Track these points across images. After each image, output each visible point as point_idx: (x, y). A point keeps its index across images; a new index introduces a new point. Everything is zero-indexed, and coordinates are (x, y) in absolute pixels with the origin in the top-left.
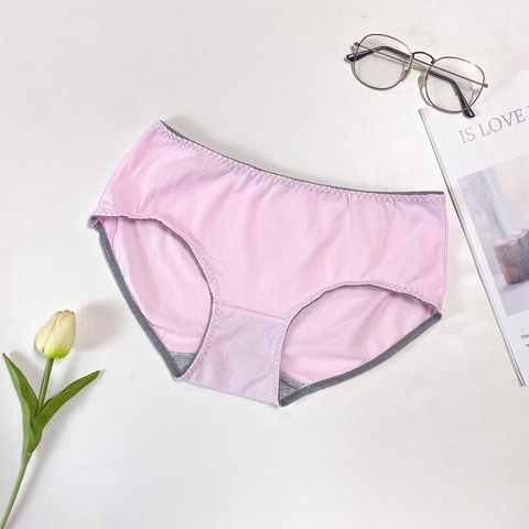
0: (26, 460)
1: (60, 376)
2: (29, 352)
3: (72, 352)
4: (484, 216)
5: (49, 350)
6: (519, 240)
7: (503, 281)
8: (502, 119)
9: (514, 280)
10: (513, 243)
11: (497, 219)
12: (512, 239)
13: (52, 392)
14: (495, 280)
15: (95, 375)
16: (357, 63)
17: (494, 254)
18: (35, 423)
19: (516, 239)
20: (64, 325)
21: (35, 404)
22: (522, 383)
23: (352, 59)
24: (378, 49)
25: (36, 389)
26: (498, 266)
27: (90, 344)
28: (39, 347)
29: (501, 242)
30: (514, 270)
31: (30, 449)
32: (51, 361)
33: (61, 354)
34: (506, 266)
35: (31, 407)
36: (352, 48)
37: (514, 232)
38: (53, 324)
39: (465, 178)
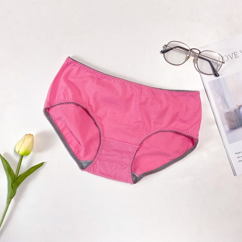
0: (9, 203)
1: (25, 165)
2: (12, 153)
3: (31, 154)
4: (220, 99)
5: (21, 152)
6: (235, 110)
7: (227, 128)
8: (228, 56)
9: (233, 128)
10: (232, 111)
11: (225, 100)
12: (232, 109)
13: (22, 172)
14: (224, 128)
15: (42, 164)
16: (166, 54)
17: (224, 116)
18: (14, 185)
19: (234, 109)
20: (29, 140)
21: (13, 177)
22: (235, 174)
23: (163, 52)
24: (175, 47)
25: (14, 170)
26: (225, 121)
27: (40, 150)
28: (17, 151)
29: (227, 111)
30: (232, 123)
31: (10, 197)
32: (22, 157)
33: (27, 154)
34: (230, 121)
36: (163, 47)
37: (233, 107)
38: (23, 140)
39: (212, 81)
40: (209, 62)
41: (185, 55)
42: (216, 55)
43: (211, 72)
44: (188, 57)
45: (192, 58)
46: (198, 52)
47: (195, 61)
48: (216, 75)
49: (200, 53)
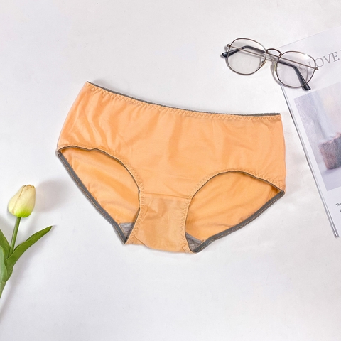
0: (2, 287)
1: (25, 230)
3: (33, 214)
4: (312, 123)
5: (17, 211)
6: (335, 141)
7: (324, 167)
8: (323, 59)
9: (332, 167)
10: (331, 142)
11: (320, 126)
12: (330, 139)
13: (18, 242)
14: (319, 167)
15: (49, 229)
16: (230, 58)
17: (318, 149)
18: (8, 262)
19: (333, 139)
20: (28, 194)
21: (8, 249)
22: (336, 235)
23: (225, 56)
24: (243, 48)
25: (9, 239)
26: (321, 157)
27: (45, 209)
28: (11, 210)
29: (323, 141)
30: (331, 160)
31: (4, 279)
32: (19, 219)
33: (25, 215)
34: (327, 157)
35: (5, 251)
36: (225, 48)
37: (331, 135)
38: (20, 195)
39: (299, 98)
40: (295, 68)
41: (259, 59)
42: (304, 58)
43: (298, 83)
44: (263, 62)
45: (268, 64)
46: (278, 54)
47: (273, 68)
48: (306, 88)
49: (281, 55)
